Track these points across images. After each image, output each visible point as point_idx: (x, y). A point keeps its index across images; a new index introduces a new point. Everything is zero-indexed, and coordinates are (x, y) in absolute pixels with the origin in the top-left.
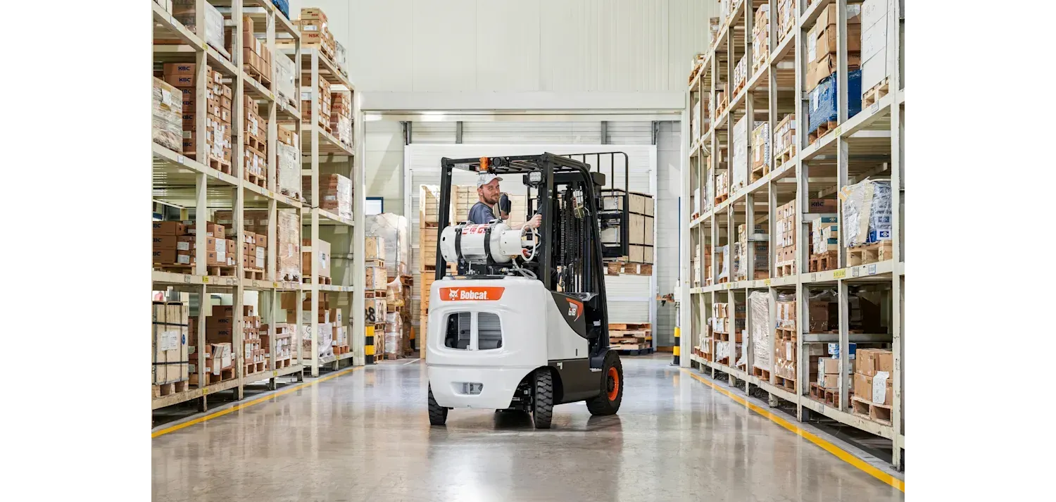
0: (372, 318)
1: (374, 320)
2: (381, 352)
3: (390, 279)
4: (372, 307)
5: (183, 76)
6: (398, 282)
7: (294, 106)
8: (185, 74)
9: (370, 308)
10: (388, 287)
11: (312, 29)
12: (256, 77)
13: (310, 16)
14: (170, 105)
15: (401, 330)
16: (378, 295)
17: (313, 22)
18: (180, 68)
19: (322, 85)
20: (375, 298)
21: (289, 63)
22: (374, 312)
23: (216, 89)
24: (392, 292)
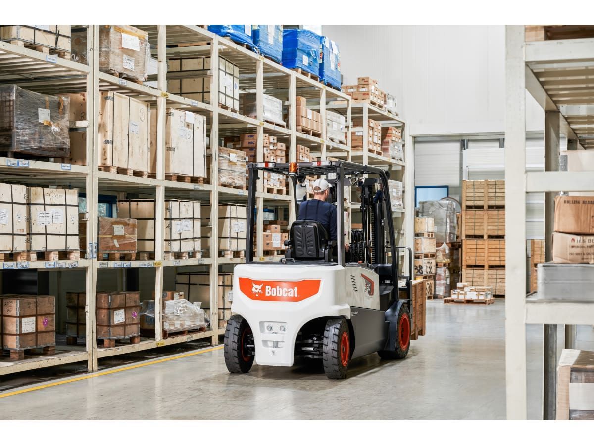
0: (421, 272)
1: (422, 273)
2: (431, 294)
3: (438, 244)
4: (421, 264)
5: (251, 141)
6: (445, 247)
7: (344, 144)
8: (251, 140)
9: (420, 266)
10: (437, 250)
11: (365, 91)
12: (307, 132)
13: (363, 82)
14: (235, 161)
15: (449, 279)
16: (426, 256)
17: (365, 86)
18: (249, 136)
19: (372, 125)
20: (423, 258)
21: (339, 118)
22: (422, 268)
23: (271, 147)
24: (440, 254)
